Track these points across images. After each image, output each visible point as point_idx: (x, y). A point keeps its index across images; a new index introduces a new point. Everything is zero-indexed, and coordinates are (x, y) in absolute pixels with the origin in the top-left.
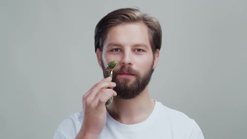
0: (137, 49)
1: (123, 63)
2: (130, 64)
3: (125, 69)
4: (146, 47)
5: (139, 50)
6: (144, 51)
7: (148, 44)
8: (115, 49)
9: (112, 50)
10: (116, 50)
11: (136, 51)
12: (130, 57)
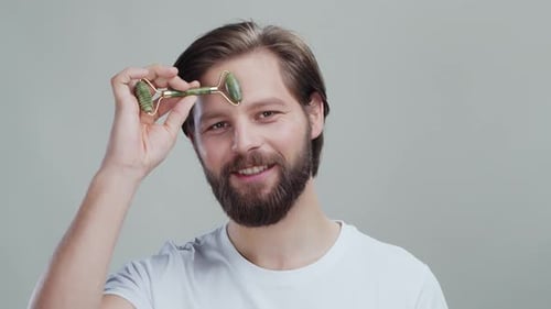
4: (281, 103)
5: (268, 113)
8: (217, 125)
9: (211, 128)
10: (220, 125)
11: (262, 116)
12: (250, 135)
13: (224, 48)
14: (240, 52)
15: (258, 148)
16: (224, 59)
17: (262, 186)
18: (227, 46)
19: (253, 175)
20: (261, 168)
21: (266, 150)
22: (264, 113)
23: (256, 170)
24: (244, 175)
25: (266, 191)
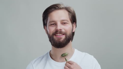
2: (60, 30)
7: (69, 20)
12: (60, 27)
15: (62, 30)
17: (61, 38)
20: (61, 35)
21: (63, 31)
22: (64, 23)
23: (60, 35)
24: (57, 35)
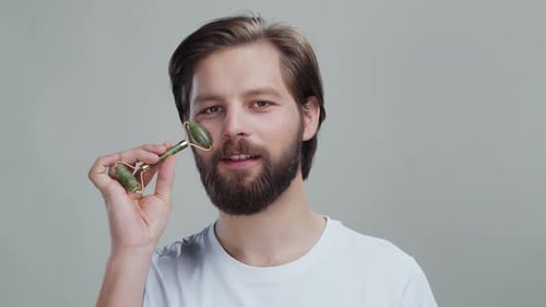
0: (257, 103)
1: (228, 136)
2: (242, 134)
3: (233, 148)
4: (276, 94)
5: (263, 103)
6: (272, 104)
8: (211, 108)
9: (204, 112)
10: (213, 109)
11: (256, 105)
12: (241, 120)
13: (227, 35)
14: (243, 40)
15: (247, 135)
16: (227, 45)
17: (245, 174)
18: (231, 33)
19: (240, 160)
21: (254, 140)
22: (258, 103)
25: (250, 179)
